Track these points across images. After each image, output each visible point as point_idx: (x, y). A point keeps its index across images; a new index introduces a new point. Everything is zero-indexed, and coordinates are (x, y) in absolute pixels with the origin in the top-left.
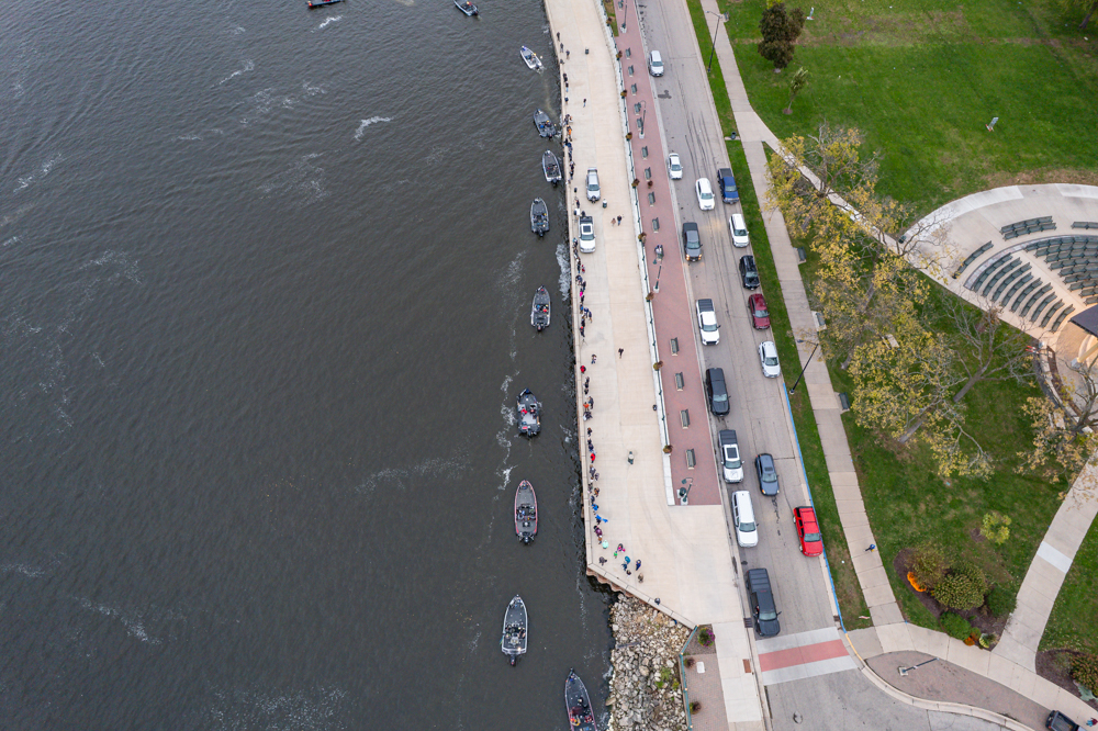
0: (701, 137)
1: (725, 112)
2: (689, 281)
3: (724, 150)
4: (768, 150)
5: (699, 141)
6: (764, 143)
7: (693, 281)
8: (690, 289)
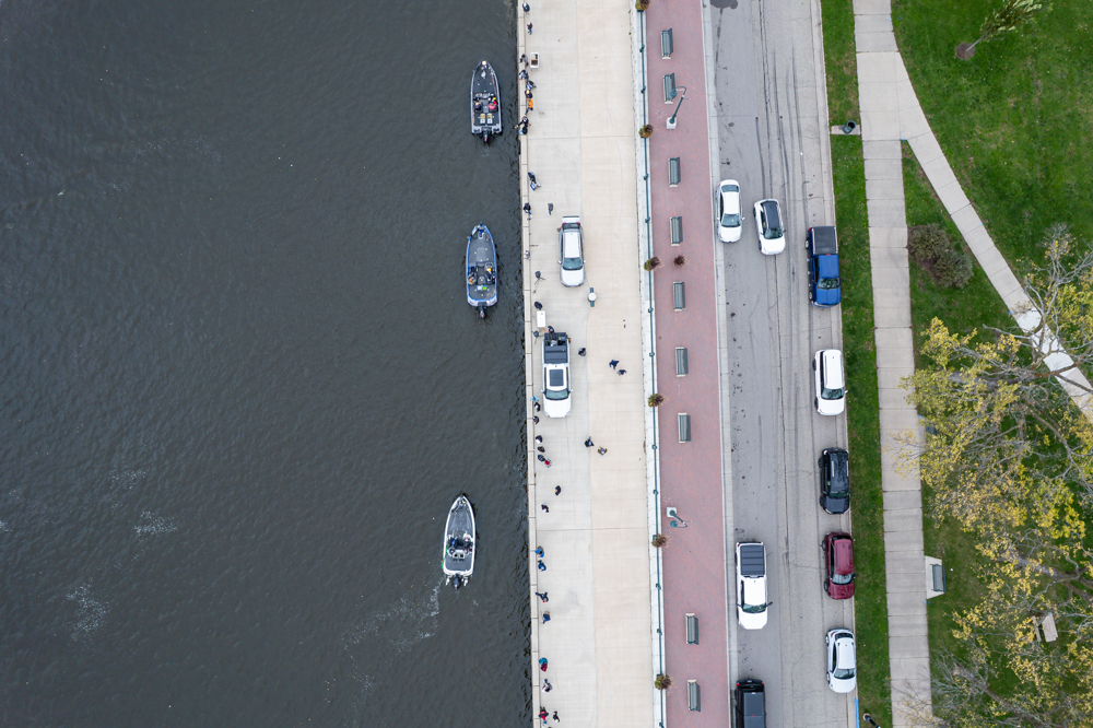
0: (786, 122)
1: (841, 52)
2: (729, 488)
3: (827, 161)
4: (910, 162)
5: (780, 132)
6: (904, 143)
7: (736, 488)
8: (730, 505)
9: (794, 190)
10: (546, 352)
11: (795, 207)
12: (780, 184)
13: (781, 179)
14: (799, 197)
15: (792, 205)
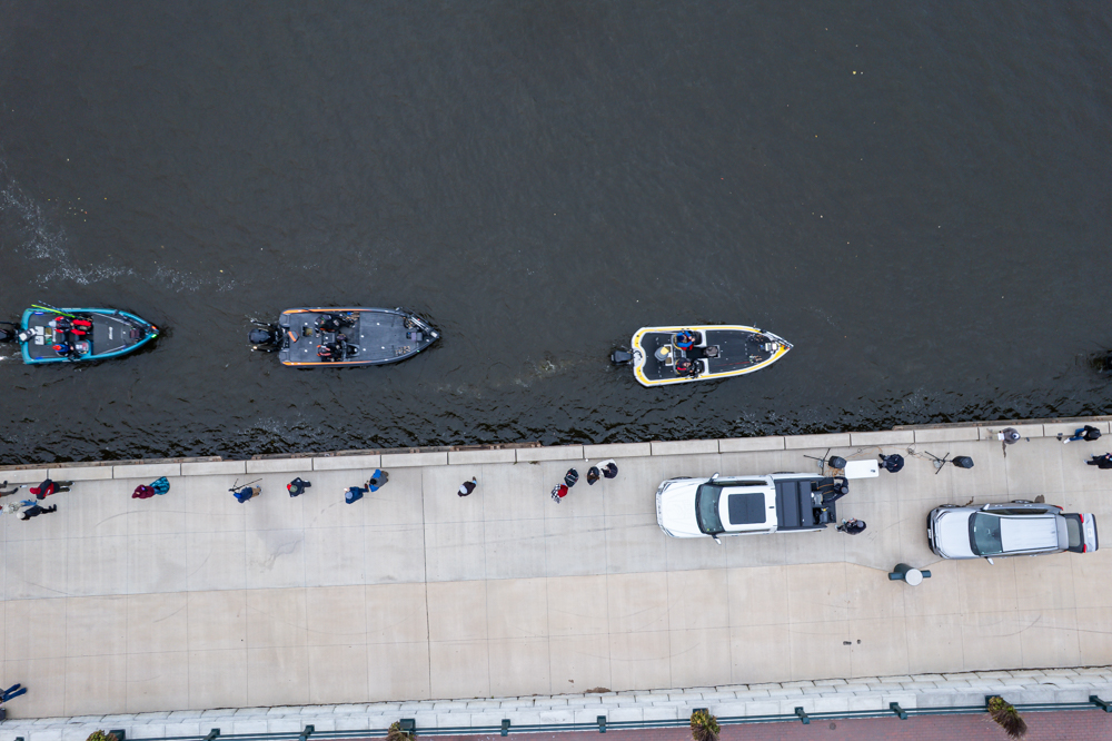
10: (798, 482)
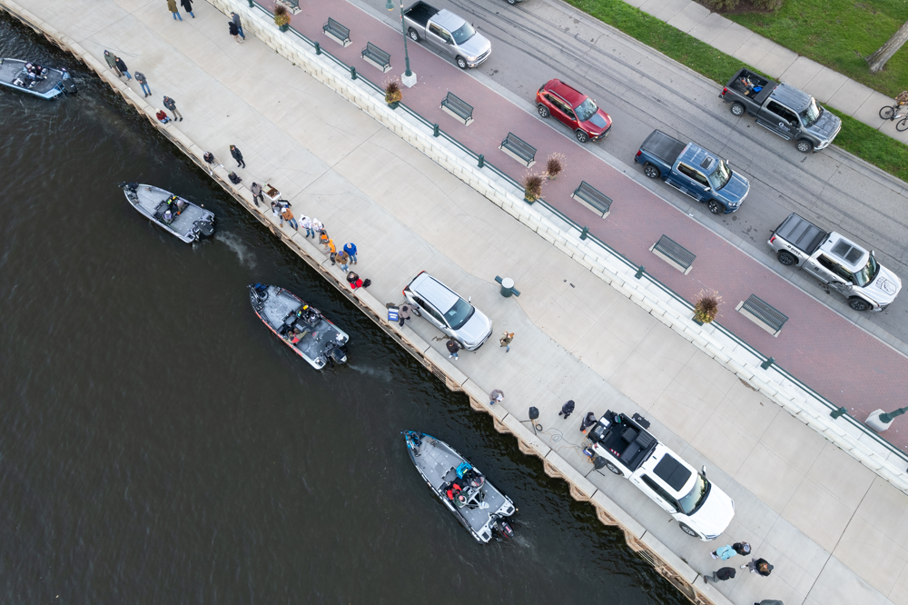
9: (575, 47)
11: (591, 57)
12: (558, 52)
13: (554, 49)
14: (586, 49)
15: (588, 58)
